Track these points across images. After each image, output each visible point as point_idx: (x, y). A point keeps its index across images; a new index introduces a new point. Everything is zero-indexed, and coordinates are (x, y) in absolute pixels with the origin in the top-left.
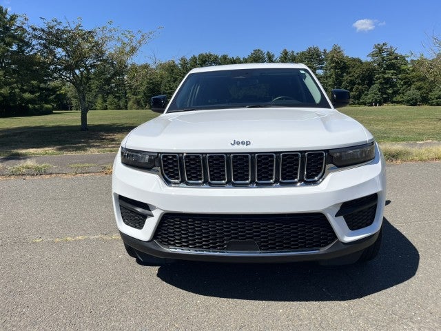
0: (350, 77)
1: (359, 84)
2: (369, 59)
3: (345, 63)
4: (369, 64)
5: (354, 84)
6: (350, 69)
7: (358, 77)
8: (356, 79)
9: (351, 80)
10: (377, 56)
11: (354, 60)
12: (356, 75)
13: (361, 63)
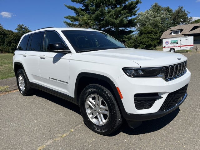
0: (8, 39)
1: (14, 43)
2: (16, 31)
3: (4, 32)
4: (17, 33)
5: (11, 43)
6: (8, 35)
7: (13, 39)
8: (12, 40)
9: (9, 41)
10: (20, 30)
11: (9, 31)
12: (12, 39)
13: (13, 33)
